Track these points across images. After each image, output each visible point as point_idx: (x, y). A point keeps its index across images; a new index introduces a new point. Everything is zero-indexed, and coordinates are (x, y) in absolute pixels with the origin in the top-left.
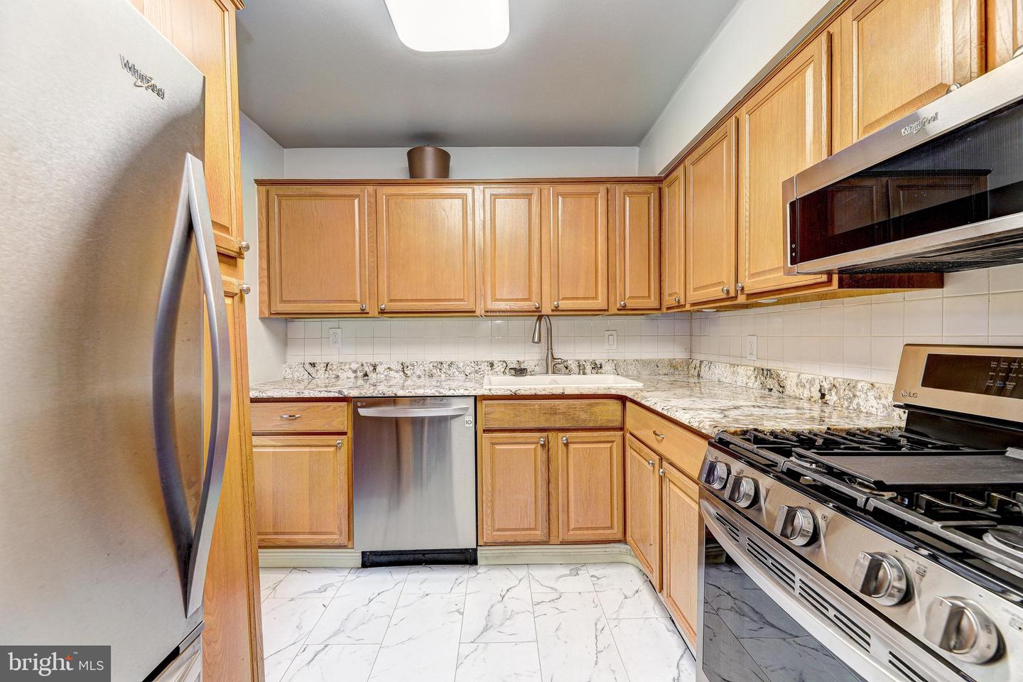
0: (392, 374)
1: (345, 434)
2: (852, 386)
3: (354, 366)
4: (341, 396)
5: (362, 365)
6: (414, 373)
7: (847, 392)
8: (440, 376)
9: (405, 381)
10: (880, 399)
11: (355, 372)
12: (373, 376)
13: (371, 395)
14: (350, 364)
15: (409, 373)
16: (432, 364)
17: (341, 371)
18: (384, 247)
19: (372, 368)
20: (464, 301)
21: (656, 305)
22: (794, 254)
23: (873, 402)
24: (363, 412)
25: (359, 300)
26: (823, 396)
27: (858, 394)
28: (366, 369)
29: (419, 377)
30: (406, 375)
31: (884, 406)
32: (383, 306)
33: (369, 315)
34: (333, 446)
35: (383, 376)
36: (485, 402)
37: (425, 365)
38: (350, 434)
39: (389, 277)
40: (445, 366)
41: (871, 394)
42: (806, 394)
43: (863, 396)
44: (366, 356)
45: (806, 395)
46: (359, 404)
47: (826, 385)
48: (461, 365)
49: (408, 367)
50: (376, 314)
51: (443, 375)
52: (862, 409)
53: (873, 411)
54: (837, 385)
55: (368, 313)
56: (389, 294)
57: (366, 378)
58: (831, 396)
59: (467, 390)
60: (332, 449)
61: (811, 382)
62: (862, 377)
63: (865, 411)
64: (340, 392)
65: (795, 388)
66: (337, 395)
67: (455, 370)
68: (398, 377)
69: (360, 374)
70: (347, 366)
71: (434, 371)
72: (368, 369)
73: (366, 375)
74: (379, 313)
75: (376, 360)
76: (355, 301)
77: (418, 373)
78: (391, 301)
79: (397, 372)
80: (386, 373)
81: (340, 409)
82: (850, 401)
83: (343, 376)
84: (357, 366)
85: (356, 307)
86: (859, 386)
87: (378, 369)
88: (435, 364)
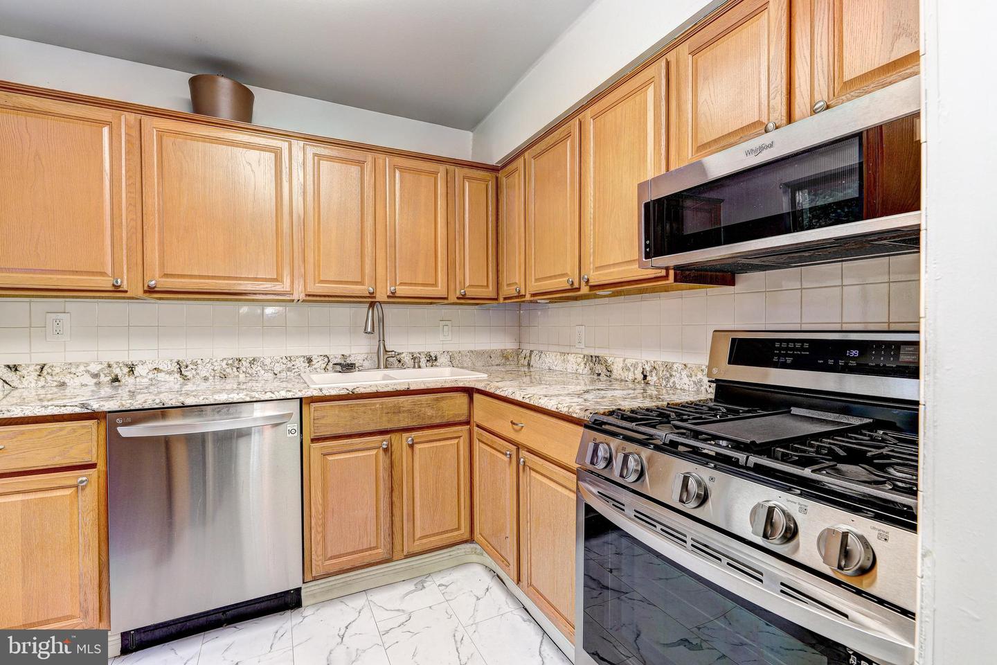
0: (161, 376)
1: (93, 466)
2: (668, 367)
3: (94, 368)
4: (86, 411)
5: (109, 366)
6: (197, 374)
7: (665, 373)
8: (238, 376)
9: (183, 385)
10: (691, 377)
11: (96, 376)
12: (128, 381)
13: (140, 407)
14: (87, 364)
15: (189, 374)
16: (225, 362)
17: (69, 376)
18: (153, 201)
19: (126, 370)
21: (493, 295)
22: (648, 250)
23: (686, 380)
24: (124, 432)
25: (109, 272)
26: (645, 377)
27: (674, 373)
28: (117, 371)
29: (206, 379)
30: (185, 378)
31: (694, 382)
32: (153, 282)
33: (127, 295)
34: (70, 487)
35: (146, 380)
36: (313, 405)
37: (215, 364)
38: (102, 466)
39: (161, 243)
40: (244, 363)
41: (684, 373)
42: (631, 376)
43: (678, 375)
44: (116, 353)
45: (630, 378)
46: (119, 421)
47: (648, 368)
48: (267, 361)
49: (187, 367)
50: (140, 293)
51: (242, 376)
52: (678, 386)
53: (686, 387)
54: (657, 367)
55: (126, 292)
56: (162, 265)
57: (117, 384)
58: (652, 376)
59: (289, 391)
60: (68, 492)
61: (635, 366)
62: (676, 359)
63: (679, 388)
64: (83, 405)
65: (621, 372)
66: (78, 410)
67: (259, 368)
68: (173, 381)
69: (105, 379)
70: (82, 368)
71: (227, 370)
72: (121, 372)
73: (116, 379)
74: (145, 292)
75: (133, 358)
76: (103, 274)
77: (203, 373)
78: (166, 275)
79: (170, 373)
80: (151, 376)
81: (84, 431)
82: (668, 380)
83: (72, 382)
84: (99, 367)
85: (106, 283)
86: (675, 366)
87: (138, 370)
88: (230, 362)
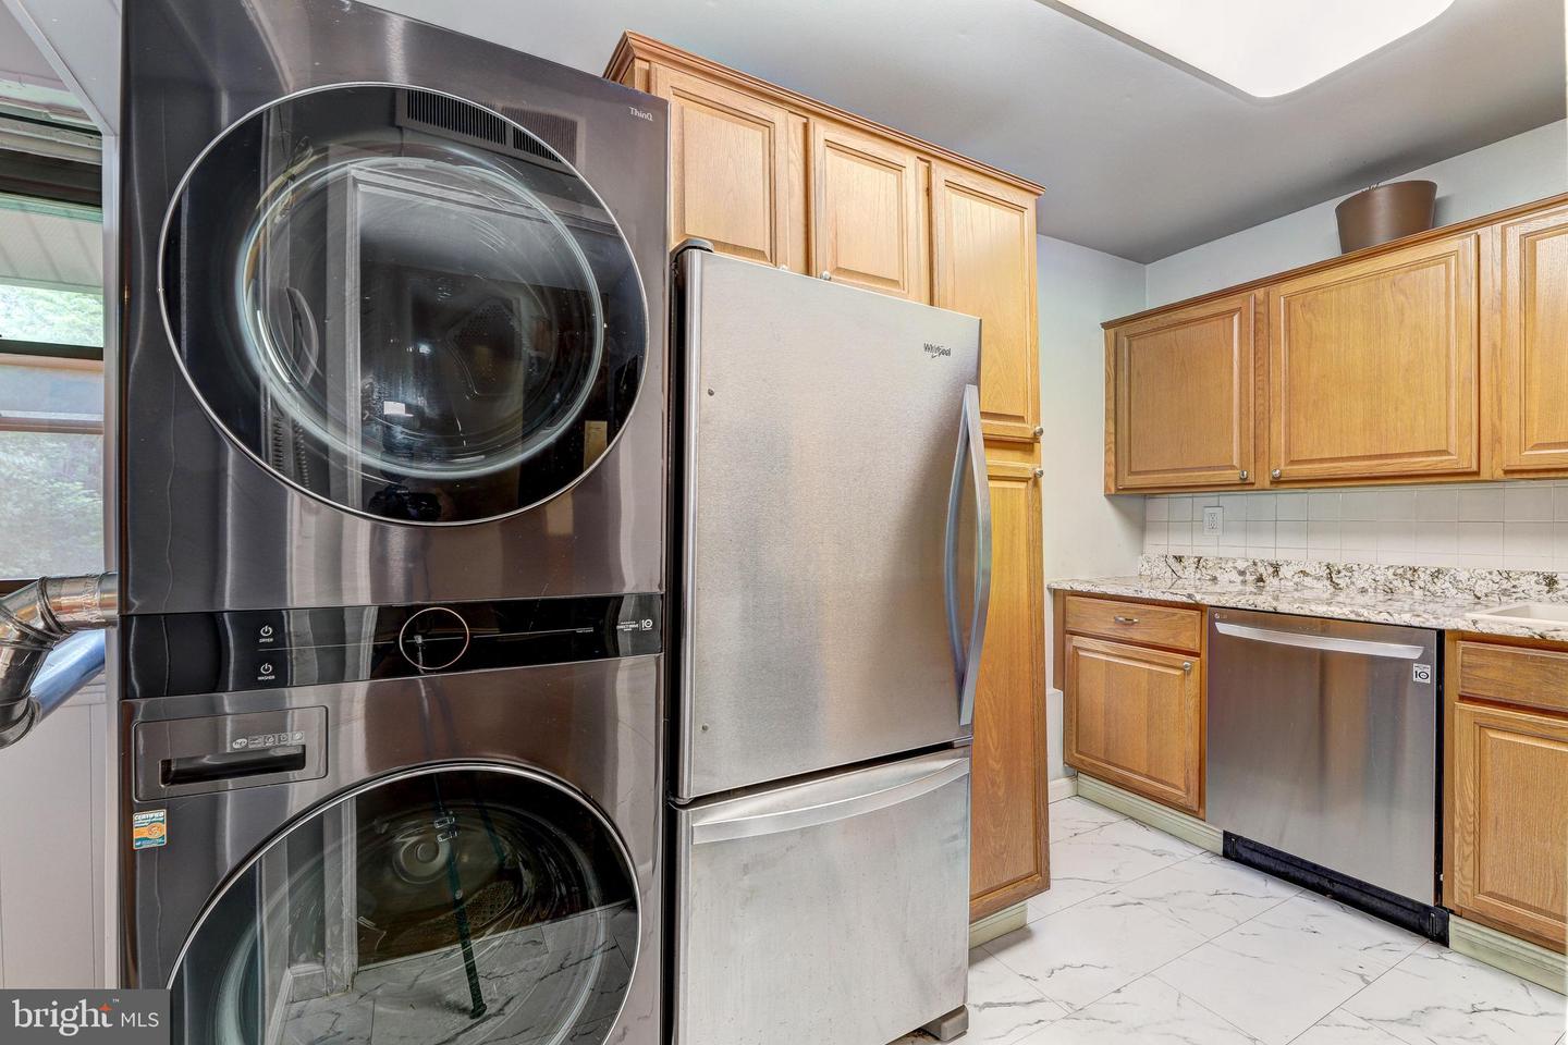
0: (1308, 581)
3: (1241, 565)
4: (1191, 601)
5: (1255, 564)
6: (1353, 583)
8: (1411, 593)
9: (1334, 595)
11: (1242, 573)
12: (1272, 582)
13: (1234, 605)
14: (1235, 561)
15: (1342, 582)
16: (1391, 571)
17: (1220, 571)
18: (1279, 379)
19: (1271, 570)
20: (1449, 454)
24: (1223, 628)
25: (1236, 462)
28: (1261, 570)
29: (1363, 591)
30: (1336, 586)
32: (1278, 471)
33: (1255, 487)
34: (1179, 668)
35: (1292, 584)
36: (1462, 644)
37: (1377, 572)
38: (1204, 655)
39: (1289, 425)
40: (1422, 575)
44: (1263, 550)
46: (1217, 616)
48: (1463, 576)
49: (1339, 572)
50: (1267, 484)
51: (1418, 593)
55: (1253, 484)
56: (1288, 451)
57: (1262, 584)
60: (1178, 673)
64: (1190, 596)
66: (1185, 599)
67: (1447, 585)
68: (1322, 588)
69: (1250, 578)
70: (1230, 564)
71: (1395, 583)
72: (1266, 572)
73: (1260, 579)
74: (1272, 483)
75: (1280, 557)
76: (1232, 467)
77: (1360, 583)
78: (1293, 462)
79: (1318, 579)
80: (1296, 579)
81: (1189, 620)
83: (1223, 578)
84: (1246, 564)
85: (1233, 476)
87: (1284, 571)
88: (1400, 571)
